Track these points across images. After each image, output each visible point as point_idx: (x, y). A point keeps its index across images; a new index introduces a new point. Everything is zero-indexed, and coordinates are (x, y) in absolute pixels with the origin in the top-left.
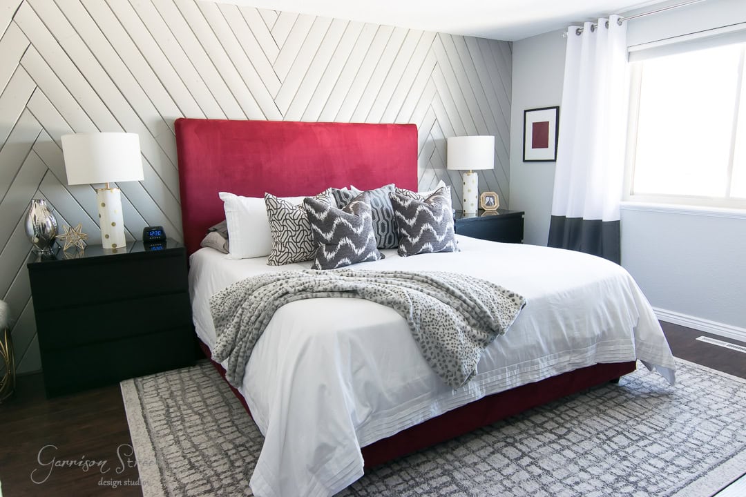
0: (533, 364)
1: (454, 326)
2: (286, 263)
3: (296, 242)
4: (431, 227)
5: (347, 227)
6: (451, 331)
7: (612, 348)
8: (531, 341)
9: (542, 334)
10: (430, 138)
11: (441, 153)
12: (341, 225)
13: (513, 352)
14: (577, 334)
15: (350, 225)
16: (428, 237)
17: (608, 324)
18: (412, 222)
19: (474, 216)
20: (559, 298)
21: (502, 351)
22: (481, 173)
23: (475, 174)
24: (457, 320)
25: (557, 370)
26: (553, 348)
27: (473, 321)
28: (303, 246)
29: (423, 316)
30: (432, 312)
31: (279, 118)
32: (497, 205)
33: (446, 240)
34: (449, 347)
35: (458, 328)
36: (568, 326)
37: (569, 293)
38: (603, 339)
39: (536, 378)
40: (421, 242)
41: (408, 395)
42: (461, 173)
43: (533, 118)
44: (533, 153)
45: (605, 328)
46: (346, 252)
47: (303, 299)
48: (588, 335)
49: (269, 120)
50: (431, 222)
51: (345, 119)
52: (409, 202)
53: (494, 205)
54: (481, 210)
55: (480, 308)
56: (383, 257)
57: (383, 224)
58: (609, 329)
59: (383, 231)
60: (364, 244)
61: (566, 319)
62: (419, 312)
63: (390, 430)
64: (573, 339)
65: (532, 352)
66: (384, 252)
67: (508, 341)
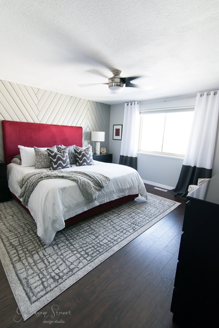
0: (112, 196)
1: (91, 186)
2: (41, 168)
3: (44, 162)
4: (86, 158)
5: (61, 158)
6: (90, 187)
7: (132, 191)
8: (112, 190)
9: (114, 188)
10: (86, 131)
11: (89, 136)
12: (59, 157)
13: (107, 193)
14: (123, 187)
15: (62, 157)
16: (85, 161)
17: (131, 185)
18: (80, 156)
19: (99, 155)
20: (119, 178)
21: (104, 192)
22: (101, 142)
23: (99, 142)
24: (92, 184)
25: (118, 197)
26: (117, 191)
27: (96, 185)
28: (46, 163)
29: (83, 183)
30: (85, 182)
31: (39, 122)
32: (105, 152)
33: (90, 162)
34: (90, 192)
35: (92, 187)
36: (121, 186)
37: (122, 177)
38: (130, 189)
39: (113, 199)
40: (83, 162)
41: (78, 205)
42: (95, 142)
43: (116, 127)
44: (115, 137)
45: (131, 186)
46: (60, 165)
47: (47, 179)
48: (126, 188)
49: (35, 123)
50: (86, 156)
51: (60, 124)
52: (80, 151)
53: (104, 151)
54: (101, 153)
55: (98, 181)
56: (72, 167)
57: (72, 157)
58: (132, 186)
59: (72, 159)
60: (66, 163)
61: (121, 183)
62: (81, 182)
63: (73, 215)
64: (122, 189)
65: (112, 193)
66: (72, 165)
67: (105, 190)
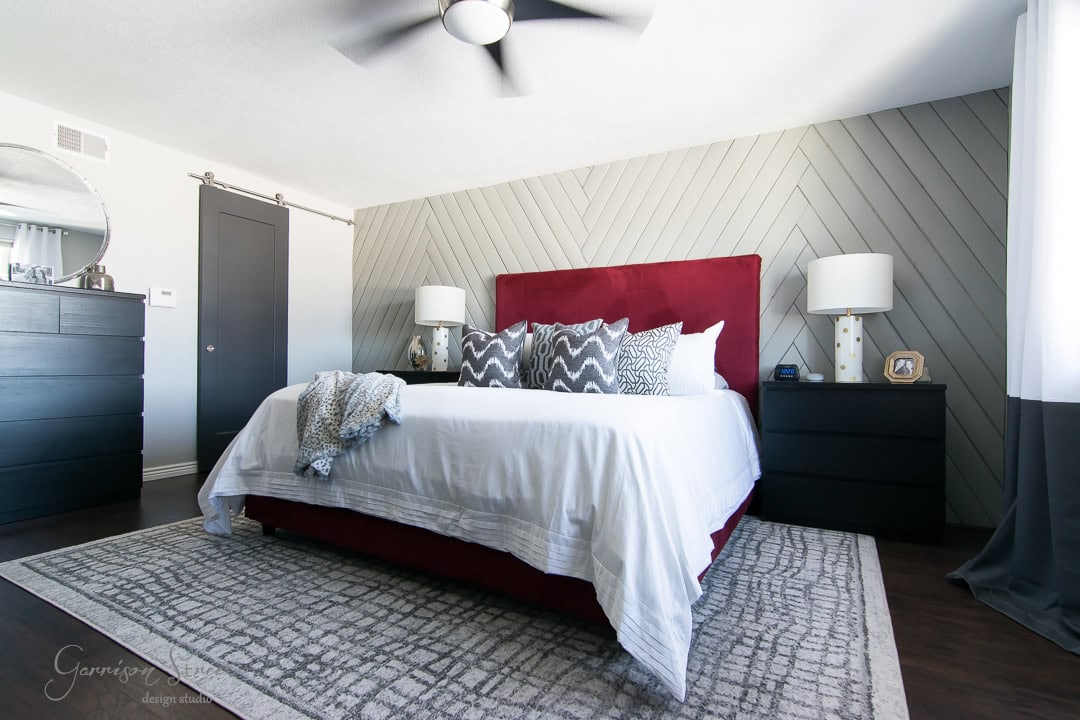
0: (397, 496)
8: (399, 466)
9: (417, 465)
13: (376, 470)
14: (463, 485)
17: (519, 490)
20: (452, 427)
21: (367, 464)
25: (440, 526)
26: (431, 489)
31: (585, 266)
36: (454, 469)
37: (471, 424)
38: (507, 510)
48: (477, 492)
58: (519, 499)
61: (453, 457)
64: (457, 489)
65: (395, 482)
67: (373, 454)
